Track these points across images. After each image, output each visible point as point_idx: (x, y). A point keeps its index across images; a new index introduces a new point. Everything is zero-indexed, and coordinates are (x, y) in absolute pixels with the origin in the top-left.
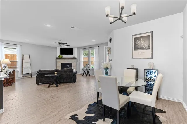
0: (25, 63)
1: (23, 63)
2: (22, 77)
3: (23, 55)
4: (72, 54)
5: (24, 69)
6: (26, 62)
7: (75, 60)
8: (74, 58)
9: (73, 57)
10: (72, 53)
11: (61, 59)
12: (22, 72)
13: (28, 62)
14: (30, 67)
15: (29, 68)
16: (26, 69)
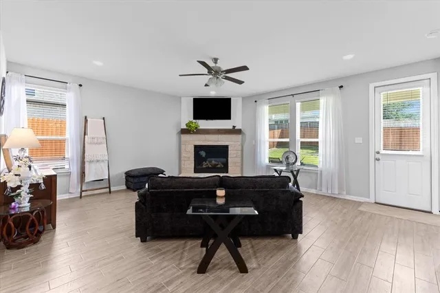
0: (91, 143)
1: (84, 147)
2: (82, 191)
3: (86, 118)
4: (229, 118)
5: (87, 165)
6: (95, 141)
7: (238, 137)
8: (235, 131)
9: (231, 128)
10: (227, 116)
11: (194, 133)
12: (83, 174)
13: (99, 141)
14: (107, 158)
15: (103, 161)
16: (93, 165)
